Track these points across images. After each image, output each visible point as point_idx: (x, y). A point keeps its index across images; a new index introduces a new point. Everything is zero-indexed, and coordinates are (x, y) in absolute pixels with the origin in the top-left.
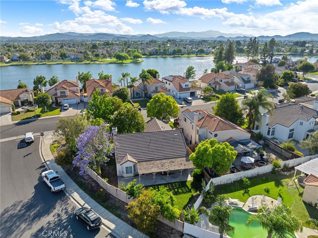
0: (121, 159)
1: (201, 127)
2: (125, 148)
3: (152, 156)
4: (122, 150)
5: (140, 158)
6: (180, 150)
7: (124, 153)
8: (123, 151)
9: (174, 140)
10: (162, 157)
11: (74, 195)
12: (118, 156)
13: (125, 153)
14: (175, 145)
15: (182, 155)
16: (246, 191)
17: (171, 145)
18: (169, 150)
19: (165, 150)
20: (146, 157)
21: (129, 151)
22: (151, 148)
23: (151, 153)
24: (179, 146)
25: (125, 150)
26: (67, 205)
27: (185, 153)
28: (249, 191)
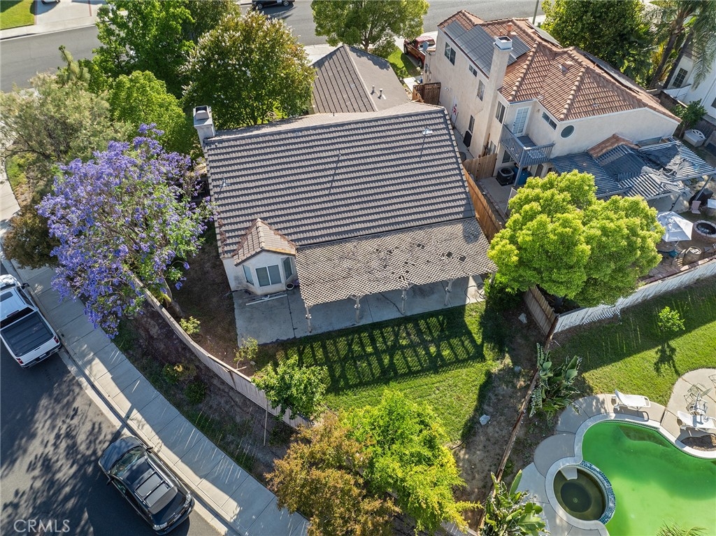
0: (237, 240)
1: (515, 96)
2: (248, 195)
3: (347, 225)
4: (237, 203)
5: (302, 232)
6: (443, 196)
7: (245, 215)
8: (241, 209)
9: (420, 156)
10: (381, 226)
11: (94, 373)
12: (224, 228)
13: (248, 215)
14: (426, 174)
15: (451, 214)
16: (663, 351)
17: (410, 176)
18: (403, 196)
19: (390, 198)
20: (326, 228)
21: (265, 205)
22: (343, 193)
23: (341, 213)
24: (439, 178)
25: (248, 201)
26: (72, 419)
27: (460, 206)
28: (673, 350)
